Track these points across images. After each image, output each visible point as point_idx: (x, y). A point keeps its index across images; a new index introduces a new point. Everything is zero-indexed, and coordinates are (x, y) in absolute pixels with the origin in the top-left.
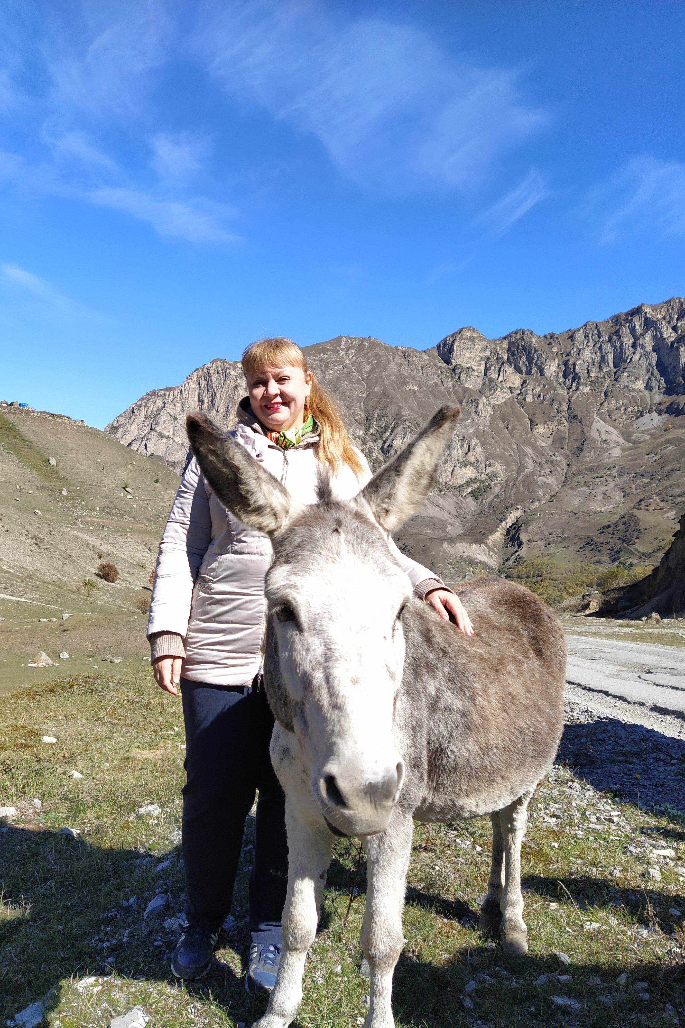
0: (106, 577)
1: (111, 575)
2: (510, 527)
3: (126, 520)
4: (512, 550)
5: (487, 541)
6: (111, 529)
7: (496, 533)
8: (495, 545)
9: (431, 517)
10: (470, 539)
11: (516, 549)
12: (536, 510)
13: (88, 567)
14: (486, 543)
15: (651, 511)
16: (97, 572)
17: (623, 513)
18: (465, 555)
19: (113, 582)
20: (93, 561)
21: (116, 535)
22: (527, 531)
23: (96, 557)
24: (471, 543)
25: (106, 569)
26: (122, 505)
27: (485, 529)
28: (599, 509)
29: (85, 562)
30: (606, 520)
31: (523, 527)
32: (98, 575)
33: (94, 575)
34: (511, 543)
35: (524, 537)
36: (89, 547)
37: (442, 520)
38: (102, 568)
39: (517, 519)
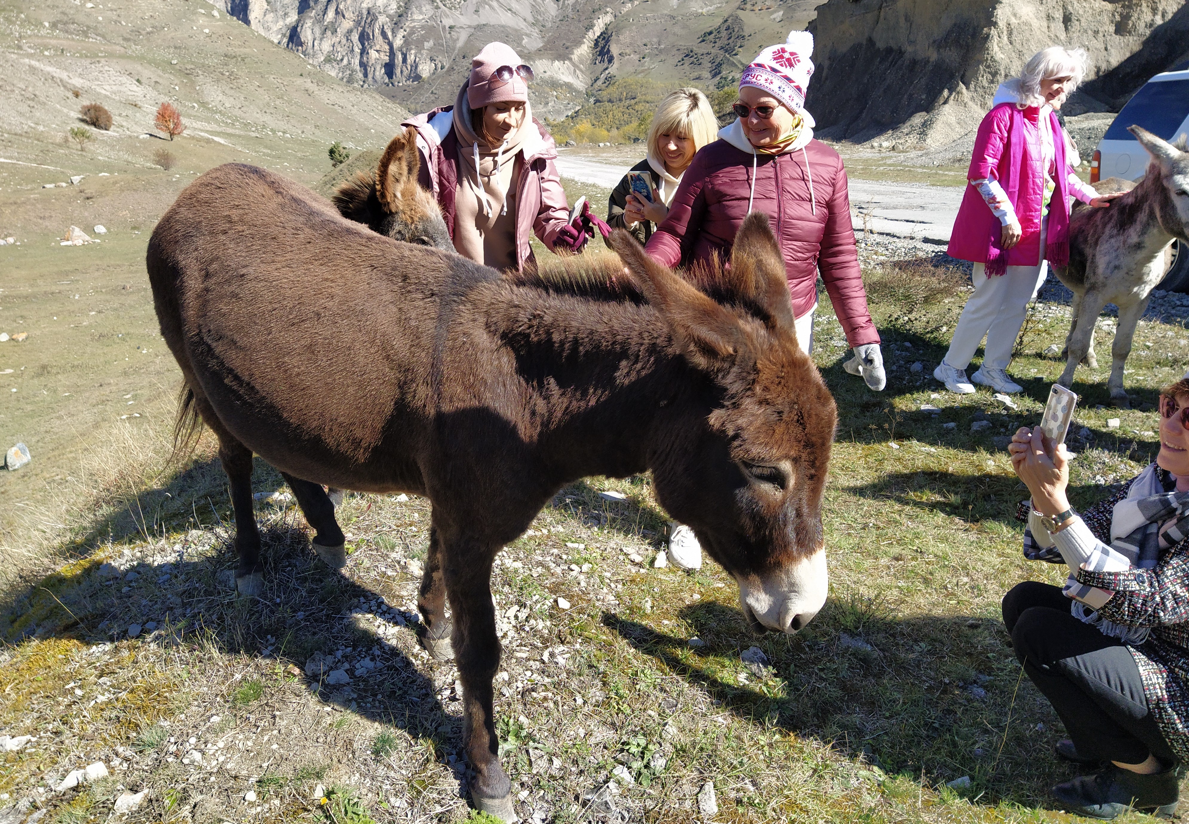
0: (95, 123)
1: (102, 121)
2: (599, 37)
3: (93, 40)
4: (601, 67)
5: (572, 56)
6: (74, 54)
7: (582, 46)
8: (581, 62)
9: (503, 26)
10: (552, 55)
11: (605, 66)
12: (628, 14)
13: (65, 110)
14: (570, 59)
15: (757, 11)
16: (80, 116)
17: (726, 16)
18: (547, 75)
19: (106, 129)
20: (68, 101)
21: (86, 62)
22: (618, 42)
23: (70, 95)
24: (553, 60)
25: (92, 112)
26: (81, 18)
27: (568, 40)
28: (700, 11)
29: (59, 103)
30: (708, 25)
31: (614, 37)
32: (83, 120)
33: (77, 121)
34: (599, 58)
35: (615, 50)
36: (56, 83)
37: (516, 30)
38: (87, 110)
39: (607, 26)
